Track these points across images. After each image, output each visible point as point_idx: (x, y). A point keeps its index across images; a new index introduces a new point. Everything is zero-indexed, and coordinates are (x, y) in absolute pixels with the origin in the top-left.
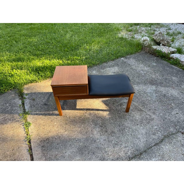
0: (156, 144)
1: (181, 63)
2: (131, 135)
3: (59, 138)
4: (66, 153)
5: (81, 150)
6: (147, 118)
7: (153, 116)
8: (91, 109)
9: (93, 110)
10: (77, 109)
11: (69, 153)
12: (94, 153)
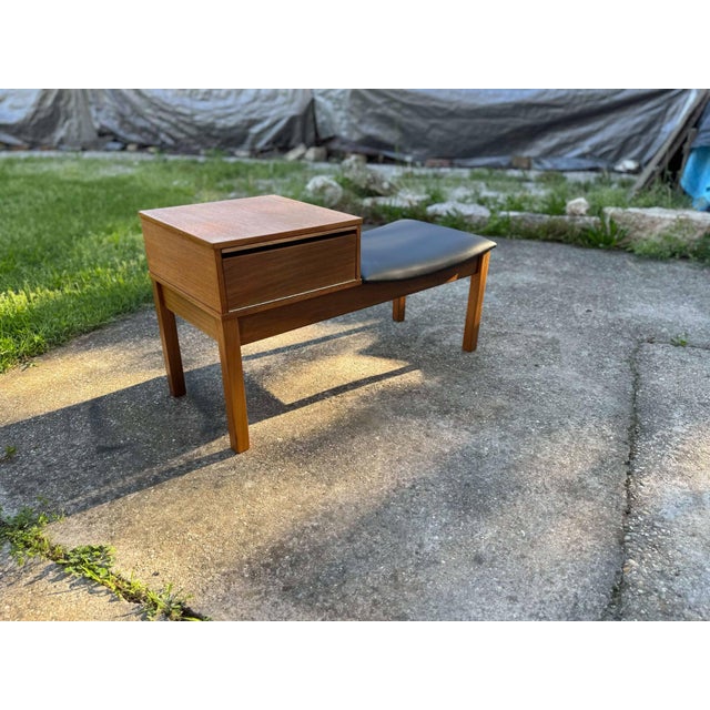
0: (636, 385)
1: (466, 221)
2: (554, 392)
3: (331, 519)
4: (421, 546)
5: (465, 504)
6: (538, 343)
7: (549, 335)
8: (350, 384)
9: (356, 384)
10: (293, 407)
11: (437, 537)
12: (519, 488)
